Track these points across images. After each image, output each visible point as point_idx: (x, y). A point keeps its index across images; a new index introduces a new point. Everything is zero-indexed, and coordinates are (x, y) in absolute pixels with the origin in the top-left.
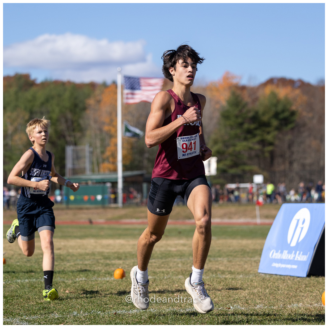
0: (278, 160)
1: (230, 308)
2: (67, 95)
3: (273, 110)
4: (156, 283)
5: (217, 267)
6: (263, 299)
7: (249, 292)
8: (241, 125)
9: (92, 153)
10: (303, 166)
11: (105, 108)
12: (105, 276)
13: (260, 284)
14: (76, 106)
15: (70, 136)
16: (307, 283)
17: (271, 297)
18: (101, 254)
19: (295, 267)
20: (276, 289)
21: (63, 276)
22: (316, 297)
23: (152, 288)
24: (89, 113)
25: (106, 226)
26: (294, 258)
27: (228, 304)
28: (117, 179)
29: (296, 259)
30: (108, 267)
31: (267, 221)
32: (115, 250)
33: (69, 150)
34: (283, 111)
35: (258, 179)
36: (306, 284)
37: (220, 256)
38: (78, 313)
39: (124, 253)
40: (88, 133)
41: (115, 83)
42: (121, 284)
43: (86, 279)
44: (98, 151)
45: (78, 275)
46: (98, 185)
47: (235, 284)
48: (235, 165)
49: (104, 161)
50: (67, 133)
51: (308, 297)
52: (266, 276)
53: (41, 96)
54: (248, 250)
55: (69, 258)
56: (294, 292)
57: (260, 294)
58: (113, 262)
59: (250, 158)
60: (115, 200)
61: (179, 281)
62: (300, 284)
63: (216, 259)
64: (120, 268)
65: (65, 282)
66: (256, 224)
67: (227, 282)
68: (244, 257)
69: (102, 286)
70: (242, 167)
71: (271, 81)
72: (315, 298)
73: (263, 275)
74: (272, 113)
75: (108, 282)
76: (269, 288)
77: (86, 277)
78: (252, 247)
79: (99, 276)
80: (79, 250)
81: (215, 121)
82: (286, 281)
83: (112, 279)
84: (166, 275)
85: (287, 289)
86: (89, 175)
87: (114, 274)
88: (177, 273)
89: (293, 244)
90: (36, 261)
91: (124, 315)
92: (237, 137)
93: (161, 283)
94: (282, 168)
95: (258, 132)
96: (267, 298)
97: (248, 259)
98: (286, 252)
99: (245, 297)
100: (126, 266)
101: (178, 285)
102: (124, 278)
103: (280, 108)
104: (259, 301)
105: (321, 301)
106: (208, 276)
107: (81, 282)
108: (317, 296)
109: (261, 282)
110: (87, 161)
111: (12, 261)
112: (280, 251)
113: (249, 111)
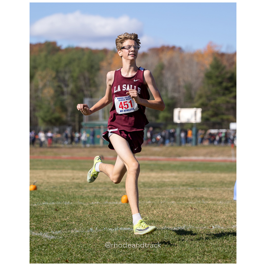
1: (212, 228)
2: (85, 58)
4: (154, 207)
5: (201, 194)
7: (227, 215)
8: (220, 83)
12: (114, 201)
14: (92, 67)
15: (87, 90)
18: (111, 183)
21: (82, 200)
23: (151, 210)
24: (103, 73)
25: (114, 161)
27: (210, 224)
30: (116, 194)
33: (86, 101)
35: (234, 126)
37: (203, 186)
38: (93, 230)
42: (127, 207)
43: (100, 203)
45: (93, 200)
47: (216, 208)
48: (216, 115)
50: (84, 88)
53: (65, 59)
54: (225, 182)
55: (86, 186)
58: (120, 190)
59: (227, 109)
61: (172, 205)
63: (201, 188)
65: (83, 205)
66: (231, 161)
67: (210, 207)
68: (223, 187)
69: (112, 209)
70: (221, 117)
75: (116, 205)
77: (100, 201)
78: (228, 179)
79: (109, 201)
81: (200, 80)
83: (120, 203)
84: (161, 200)
86: (101, 121)
87: (121, 199)
88: (170, 199)
90: (60, 188)
92: (217, 93)
93: (158, 207)
97: (226, 188)
99: (224, 219)
101: (171, 208)
104: (235, 222)
106: (195, 202)
107: (95, 205)
111: (42, 188)
113: (227, 73)
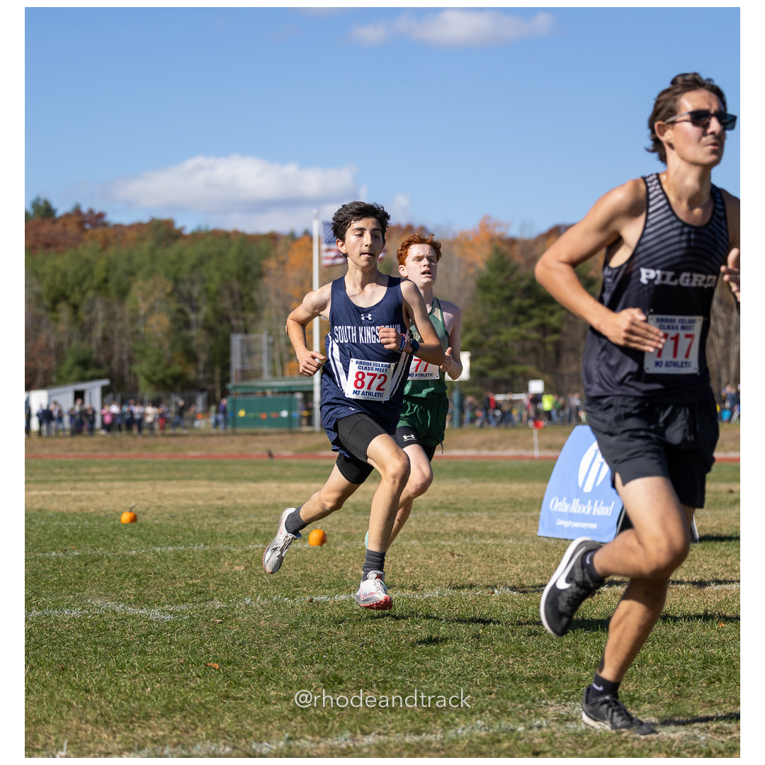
0: (567, 357)
1: (494, 593)
2: (233, 251)
5: (472, 526)
7: (524, 568)
8: (509, 299)
9: (271, 345)
11: (293, 274)
13: (542, 554)
14: (247, 270)
15: (237, 318)
19: (594, 526)
21: (228, 541)
24: (268, 282)
25: (294, 461)
26: (592, 511)
28: (312, 386)
29: (594, 513)
31: (550, 453)
33: (236, 341)
35: (536, 386)
37: (476, 510)
38: (252, 601)
40: (266, 313)
41: (308, 234)
42: (320, 554)
45: (251, 540)
46: (281, 396)
47: (501, 553)
48: (500, 364)
49: (291, 357)
50: (232, 314)
52: (551, 541)
53: (191, 255)
54: (521, 500)
55: (236, 512)
57: (542, 571)
59: (523, 353)
60: (310, 420)
61: (411, 549)
63: (470, 514)
64: (319, 528)
65: (231, 550)
66: (532, 458)
67: (489, 551)
68: (515, 511)
69: (290, 557)
70: (510, 368)
71: (556, 231)
73: (545, 539)
75: (299, 550)
78: (526, 495)
80: (252, 500)
81: (467, 294)
83: (306, 546)
86: (267, 381)
87: (308, 538)
88: (408, 537)
89: (588, 488)
90: (184, 518)
91: (326, 603)
92: (502, 319)
94: (574, 368)
95: (536, 312)
97: (522, 513)
98: (576, 501)
100: (328, 526)
101: (411, 555)
102: (325, 545)
106: (458, 541)
107: (256, 551)
109: (542, 551)
110: (265, 357)
111: (147, 517)
112: (565, 499)
113: (521, 279)
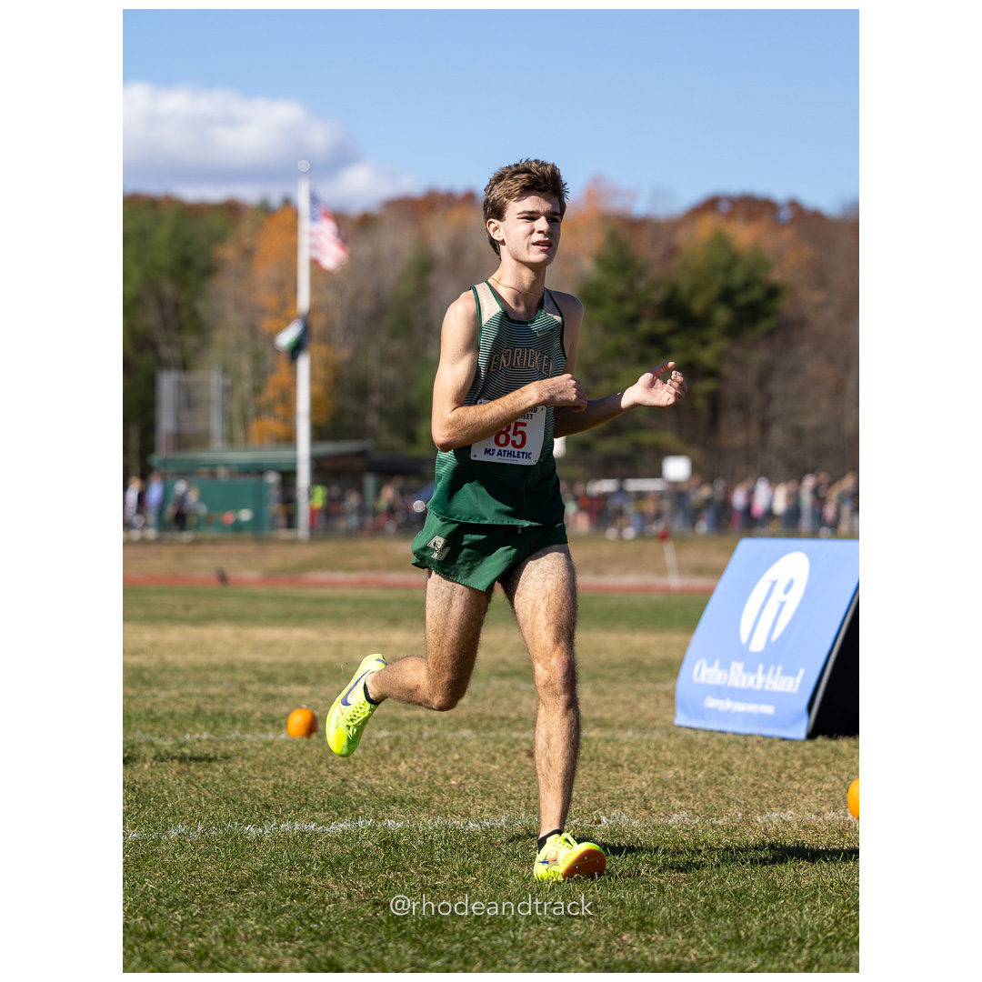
0: (731, 419)
1: (600, 822)
2: (163, 232)
3: (719, 282)
4: (400, 750)
6: (689, 798)
7: (652, 779)
8: (633, 320)
9: (227, 391)
10: (798, 433)
11: (265, 271)
12: (263, 730)
13: (682, 756)
14: (186, 263)
15: (169, 343)
16: (808, 753)
17: (711, 792)
18: (253, 667)
19: (769, 709)
20: (725, 772)
21: (151, 727)
22: (832, 794)
23: (390, 762)
24: (224, 284)
25: (264, 590)
26: (764, 683)
27: (595, 810)
28: (294, 462)
29: (767, 687)
30: (270, 704)
31: (699, 582)
32: (289, 658)
33: (168, 383)
34: (747, 286)
35: (677, 468)
36: (804, 759)
38: (190, 830)
39: (313, 665)
40: (222, 337)
41: (288, 203)
42: (306, 751)
43: (212, 737)
44: (246, 385)
45: (189, 726)
46: (242, 480)
47: (614, 753)
49: (259, 413)
50: (160, 337)
51: (811, 793)
52: (697, 734)
54: (648, 662)
55: (164, 676)
56: (772, 778)
57: (682, 785)
58: (285, 690)
60: (291, 522)
61: (461, 745)
62: (789, 757)
64: (304, 706)
65: (156, 743)
66: (667, 591)
68: (637, 681)
69: (256, 757)
70: (632, 436)
71: (711, 205)
72: (831, 797)
73: (689, 732)
74: (713, 291)
75: (270, 744)
76: (706, 767)
77: (212, 731)
78: (658, 653)
79: (246, 729)
80: (191, 657)
82: (749, 749)
83: (283, 736)
84: (426, 727)
85: (754, 770)
86: (219, 452)
87: (286, 724)
88: (457, 723)
89: (758, 645)
92: (619, 353)
93: (413, 749)
94: (740, 438)
95: (676, 342)
96: (699, 795)
97: (649, 686)
98: (738, 666)
99: (641, 792)
100: (320, 702)
101: (460, 754)
102: (314, 736)
103: (738, 277)
104: (680, 803)
105: (846, 803)
107: (197, 745)
108: (835, 791)
109: (682, 750)
110: (215, 412)
112: (717, 663)
113: (653, 287)
